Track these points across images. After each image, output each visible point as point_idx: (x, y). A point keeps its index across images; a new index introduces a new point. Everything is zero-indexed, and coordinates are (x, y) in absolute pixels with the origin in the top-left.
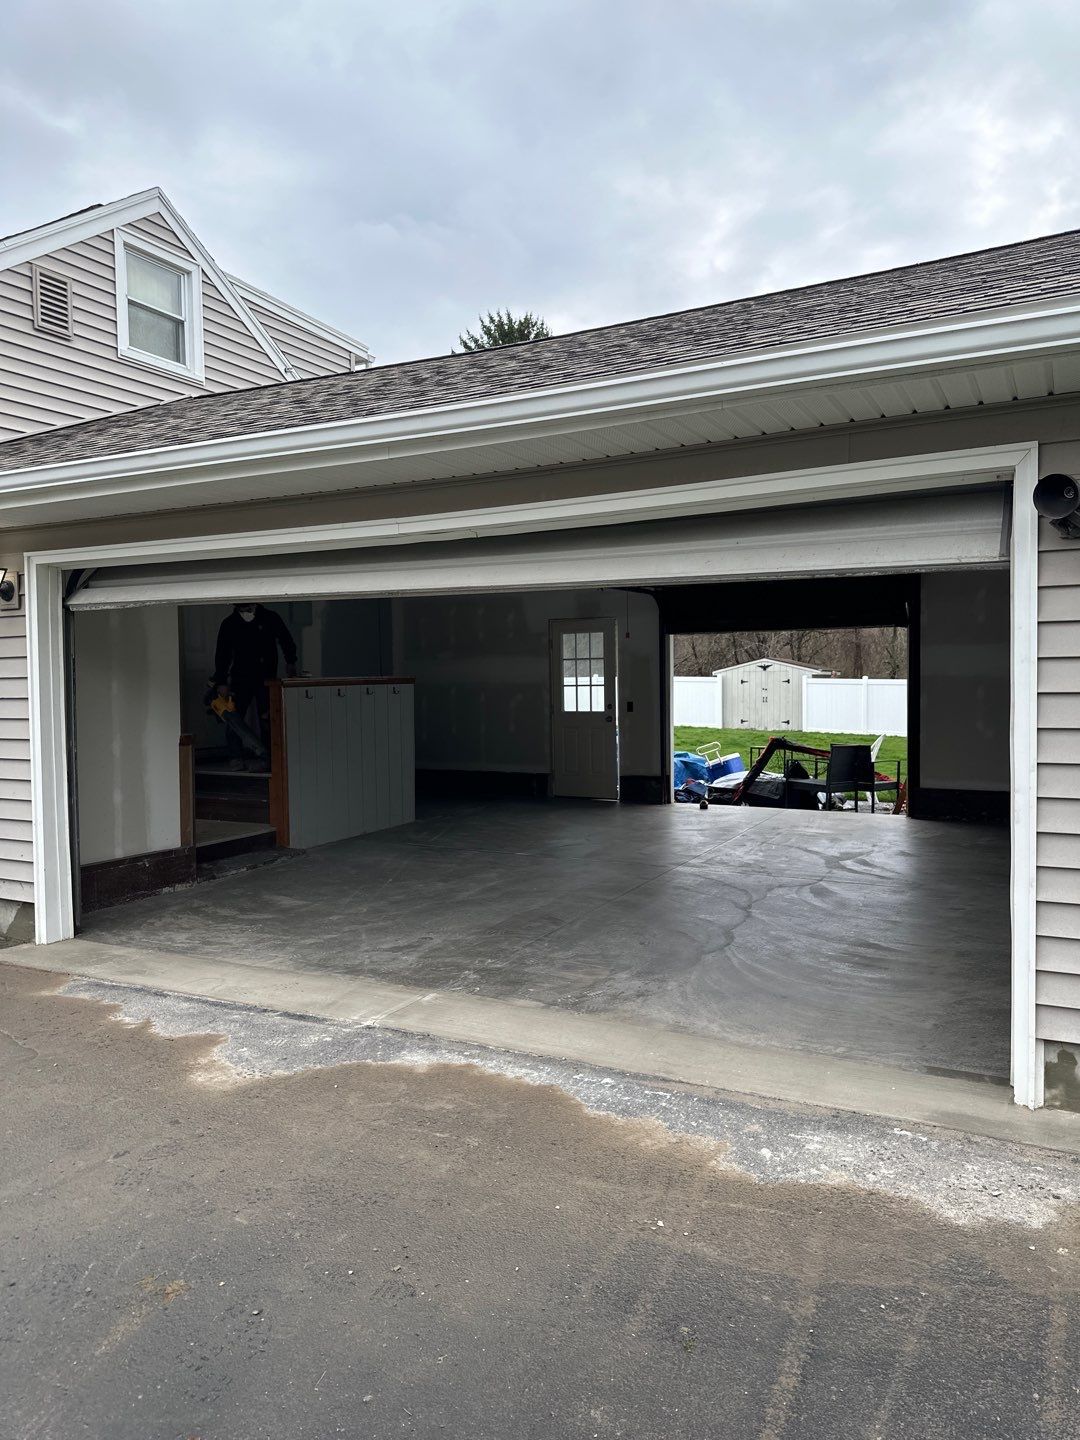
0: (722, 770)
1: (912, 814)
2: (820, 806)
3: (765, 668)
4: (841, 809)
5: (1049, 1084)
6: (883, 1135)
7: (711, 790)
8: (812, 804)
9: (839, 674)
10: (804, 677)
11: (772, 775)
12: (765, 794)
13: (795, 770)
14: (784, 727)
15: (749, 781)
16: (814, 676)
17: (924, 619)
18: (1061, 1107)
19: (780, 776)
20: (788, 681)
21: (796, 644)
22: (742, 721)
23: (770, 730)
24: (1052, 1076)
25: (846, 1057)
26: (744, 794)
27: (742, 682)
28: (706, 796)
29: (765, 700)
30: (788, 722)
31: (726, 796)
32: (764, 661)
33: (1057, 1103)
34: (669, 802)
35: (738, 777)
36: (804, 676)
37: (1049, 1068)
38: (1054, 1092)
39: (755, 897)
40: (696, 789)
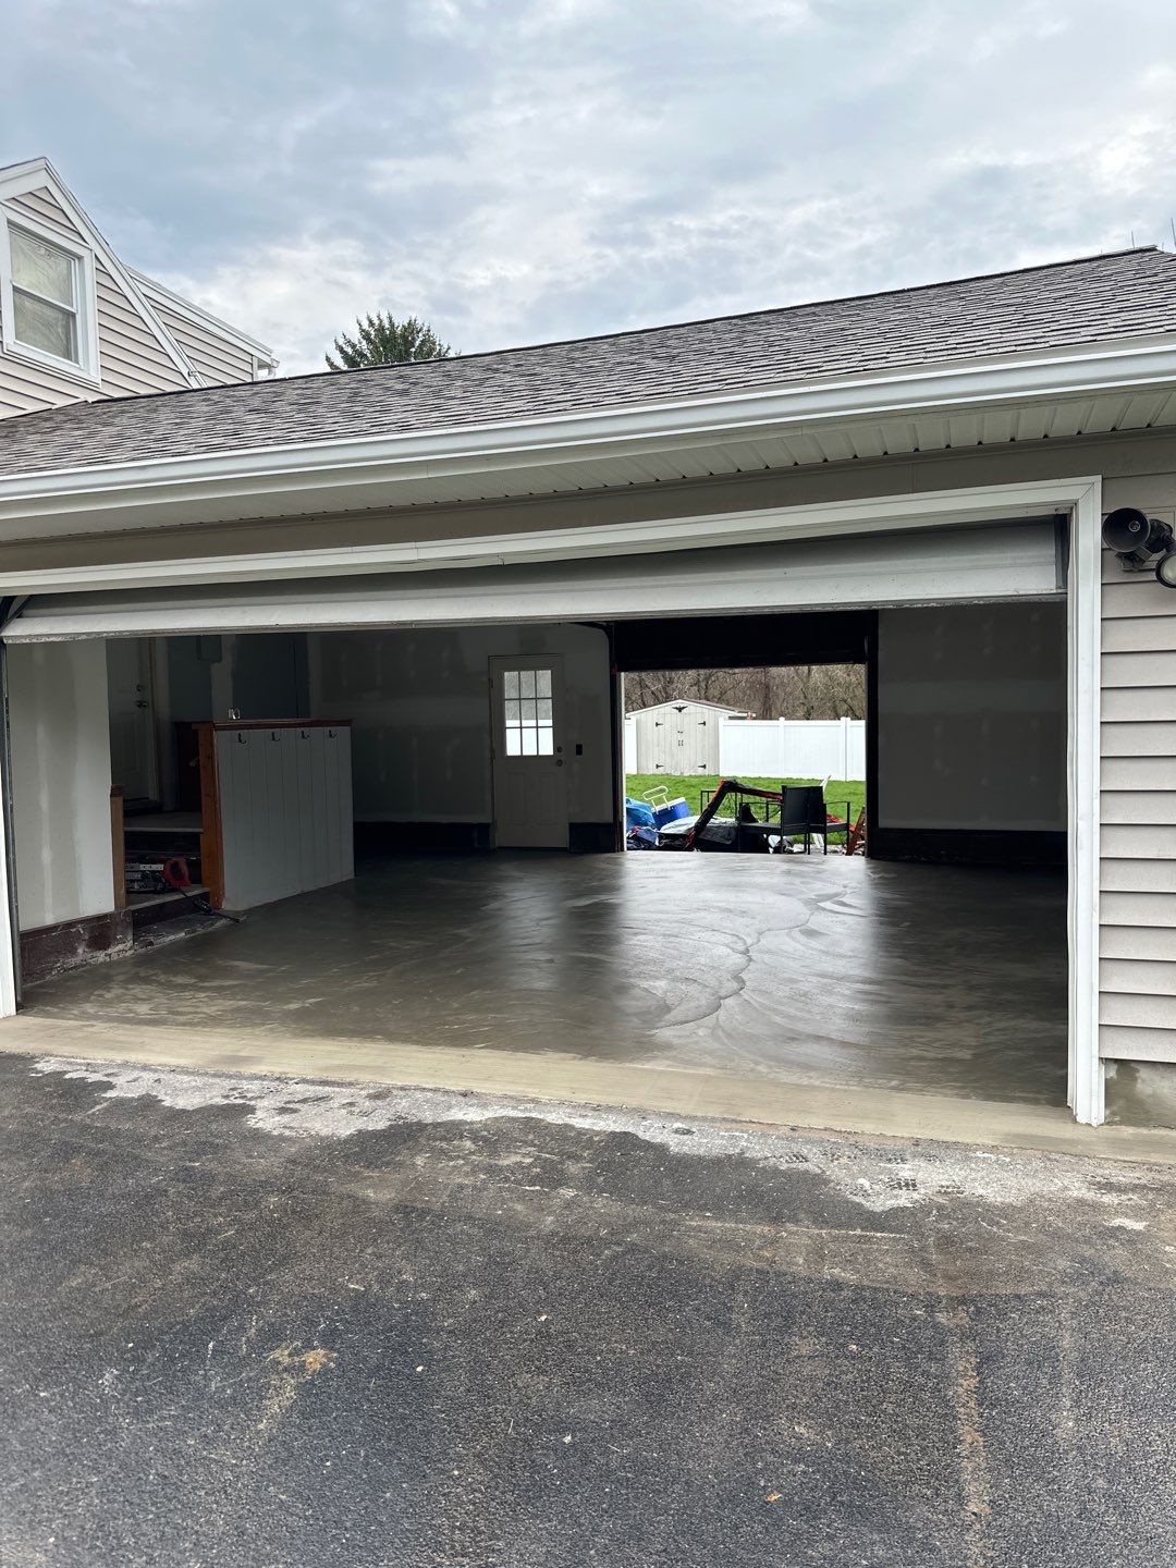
0: (668, 815)
1: (872, 854)
2: (771, 850)
3: (680, 709)
4: (791, 852)
5: (1109, 1100)
6: (968, 1158)
7: (662, 836)
8: (762, 847)
9: (754, 715)
10: (721, 720)
11: (724, 819)
12: (717, 839)
13: (745, 813)
14: (701, 771)
15: (701, 826)
16: (731, 718)
17: (881, 654)
18: (1121, 1123)
19: (731, 821)
20: (704, 723)
21: (703, 685)
22: (658, 766)
23: (686, 775)
24: (1111, 1092)
25: (902, 1090)
26: (700, 840)
27: (657, 724)
28: (657, 843)
29: (681, 743)
30: (704, 767)
31: (677, 843)
32: (680, 703)
33: (1117, 1119)
34: (622, 850)
35: (685, 824)
36: (720, 716)
37: (1109, 1085)
38: (1115, 1108)
39: (749, 941)
40: (646, 836)
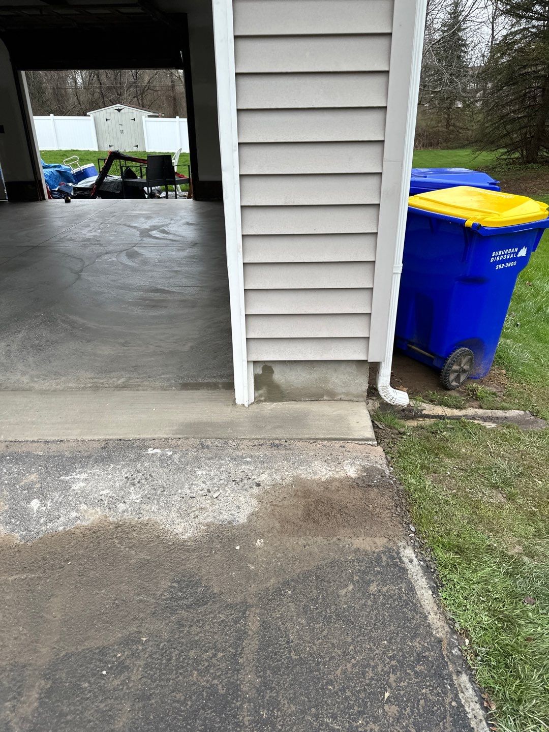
0: (82, 175)
1: (196, 199)
2: (146, 196)
3: (119, 110)
4: (159, 197)
5: (257, 387)
6: (138, 458)
7: (75, 189)
8: (141, 196)
9: (163, 115)
10: (143, 117)
11: (114, 177)
12: (111, 190)
13: (129, 174)
14: (135, 149)
15: (99, 182)
16: (149, 116)
18: (265, 401)
19: (117, 177)
20: (134, 119)
21: (140, 97)
22: (110, 146)
23: (127, 151)
24: (259, 382)
25: (124, 387)
26: (99, 191)
27: (107, 120)
28: (72, 194)
29: (122, 132)
30: (137, 146)
31: (86, 193)
32: (118, 106)
33: (263, 399)
34: (44, 199)
35: (92, 180)
36: (143, 116)
37: (257, 378)
38: (261, 392)
39: (87, 263)
40: (65, 189)
